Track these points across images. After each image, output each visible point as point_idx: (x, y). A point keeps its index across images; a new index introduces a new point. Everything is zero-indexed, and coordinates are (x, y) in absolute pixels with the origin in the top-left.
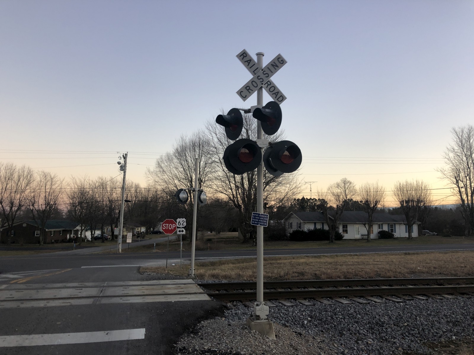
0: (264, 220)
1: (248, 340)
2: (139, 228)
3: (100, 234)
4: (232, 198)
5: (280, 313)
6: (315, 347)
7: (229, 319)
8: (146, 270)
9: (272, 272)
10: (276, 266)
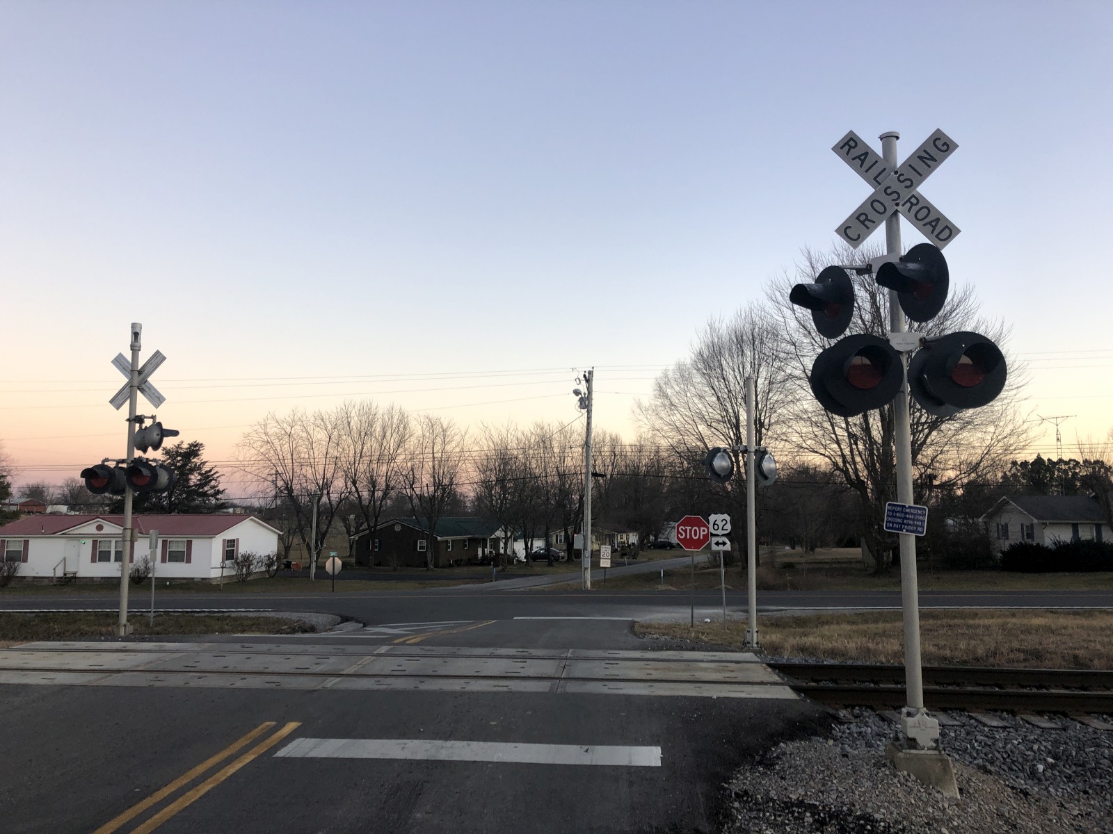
0: (917, 521)
1: (890, 791)
2: (625, 535)
3: (543, 547)
4: (841, 464)
5: (972, 740)
6: (1065, 825)
7: (845, 744)
8: (649, 630)
9: (952, 646)
10: (963, 631)
